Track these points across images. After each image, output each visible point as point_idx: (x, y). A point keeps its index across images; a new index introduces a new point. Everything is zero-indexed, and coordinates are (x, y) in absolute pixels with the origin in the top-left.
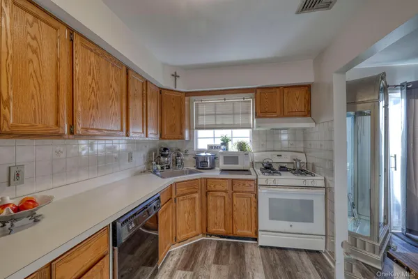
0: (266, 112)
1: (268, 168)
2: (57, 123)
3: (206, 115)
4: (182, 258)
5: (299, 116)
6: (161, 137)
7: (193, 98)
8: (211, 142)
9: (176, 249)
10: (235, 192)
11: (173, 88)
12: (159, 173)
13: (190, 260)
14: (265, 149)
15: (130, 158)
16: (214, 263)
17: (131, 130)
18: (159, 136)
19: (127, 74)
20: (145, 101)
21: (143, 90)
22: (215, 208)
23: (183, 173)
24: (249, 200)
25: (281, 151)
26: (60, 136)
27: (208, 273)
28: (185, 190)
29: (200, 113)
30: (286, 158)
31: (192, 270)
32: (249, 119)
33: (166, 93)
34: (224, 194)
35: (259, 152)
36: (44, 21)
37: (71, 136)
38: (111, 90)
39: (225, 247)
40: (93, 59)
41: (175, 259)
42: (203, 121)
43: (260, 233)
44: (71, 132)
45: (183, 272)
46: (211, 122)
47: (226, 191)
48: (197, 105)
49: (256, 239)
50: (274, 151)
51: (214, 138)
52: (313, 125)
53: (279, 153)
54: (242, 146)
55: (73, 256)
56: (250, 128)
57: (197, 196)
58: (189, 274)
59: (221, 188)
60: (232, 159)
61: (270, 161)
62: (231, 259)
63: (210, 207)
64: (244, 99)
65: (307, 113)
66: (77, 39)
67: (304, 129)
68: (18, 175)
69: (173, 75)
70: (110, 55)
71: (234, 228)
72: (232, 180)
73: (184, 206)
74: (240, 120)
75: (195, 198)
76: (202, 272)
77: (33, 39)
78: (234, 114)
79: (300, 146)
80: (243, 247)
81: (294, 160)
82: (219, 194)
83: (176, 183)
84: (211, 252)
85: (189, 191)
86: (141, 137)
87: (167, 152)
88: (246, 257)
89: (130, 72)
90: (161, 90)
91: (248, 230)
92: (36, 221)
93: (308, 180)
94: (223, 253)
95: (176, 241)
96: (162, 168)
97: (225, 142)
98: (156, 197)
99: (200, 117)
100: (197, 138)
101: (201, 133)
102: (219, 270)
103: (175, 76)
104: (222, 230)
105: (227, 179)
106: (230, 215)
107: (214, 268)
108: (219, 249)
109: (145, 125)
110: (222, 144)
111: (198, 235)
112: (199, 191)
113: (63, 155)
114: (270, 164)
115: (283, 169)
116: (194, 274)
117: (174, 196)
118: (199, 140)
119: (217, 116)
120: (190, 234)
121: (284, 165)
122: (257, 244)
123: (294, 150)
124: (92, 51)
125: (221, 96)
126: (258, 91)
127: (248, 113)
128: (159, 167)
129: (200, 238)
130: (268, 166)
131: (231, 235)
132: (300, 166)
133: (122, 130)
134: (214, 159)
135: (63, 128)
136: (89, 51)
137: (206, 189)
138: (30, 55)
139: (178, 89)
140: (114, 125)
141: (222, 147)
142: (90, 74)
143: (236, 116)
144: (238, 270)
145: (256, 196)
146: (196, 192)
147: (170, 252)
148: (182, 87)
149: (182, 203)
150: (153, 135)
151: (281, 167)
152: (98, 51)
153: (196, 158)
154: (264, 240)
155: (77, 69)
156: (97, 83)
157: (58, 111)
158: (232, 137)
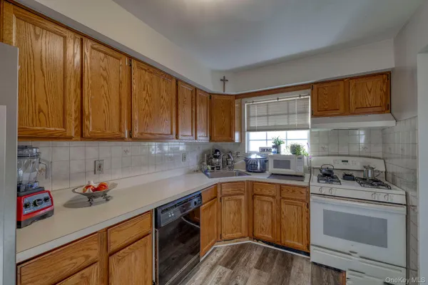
0: (326, 110)
1: (328, 175)
2: (120, 130)
3: (258, 116)
4: (225, 255)
5: (374, 112)
6: (211, 140)
7: (244, 100)
8: (264, 145)
9: (222, 246)
10: (284, 198)
11: (222, 92)
12: (209, 173)
13: (232, 260)
14: (327, 153)
15: (184, 158)
16: (256, 268)
17: (180, 133)
18: (208, 138)
19: (177, 85)
20: (194, 108)
21: (192, 97)
22: (262, 213)
23: (233, 175)
24: (300, 208)
25: (349, 156)
26: (123, 139)
27: (247, 275)
28: (230, 190)
29: (251, 115)
30: (355, 165)
31: (232, 268)
32: (306, 119)
33: (216, 97)
34: (271, 199)
35: (319, 156)
36: (111, 56)
37: (130, 139)
38: (162, 101)
39: (271, 255)
40: (147, 77)
41: (218, 255)
42: (255, 123)
43: (312, 248)
44: (130, 136)
45: (224, 268)
46: (263, 123)
47: (273, 197)
48: (248, 107)
49: (308, 254)
50: (339, 155)
51: (267, 140)
52: (392, 123)
53: (345, 158)
54: (295, 149)
55: (123, 228)
56: (308, 129)
57: (243, 197)
58: (229, 271)
59: (268, 193)
60: (284, 162)
61: (331, 167)
62: (274, 268)
63: (257, 212)
64: (300, 96)
65: (386, 107)
66: (134, 63)
67: (383, 129)
68: (100, 167)
69: (221, 80)
70: (161, 71)
71: (282, 237)
72: (280, 185)
73: (229, 206)
74: (296, 120)
75: (240, 200)
76: (242, 272)
77: (104, 70)
78: (288, 114)
79: (378, 151)
80: (292, 259)
81: (365, 167)
82: (266, 198)
83: (221, 184)
84: (255, 256)
85: (234, 192)
86: (190, 140)
87: (218, 154)
88: (292, 271)
89: (179, 83)
90: (211, 95)
91: (298, 242)
92: (107, 200)
93: (381, 193)
94: (268, 260)
95: (220, 238)
96: (213, 169)
97: (277, 145)
98: (198, 193)
99: (251, 119)
100: (249, 140)
101: (253, 135)
102: (259, 275)
103: (224, 80)
104: (269, 237)
105: (274, 184)
106: (278, 222)
107: (254, 272)
108: (264, 255)
109: (195, 129)
110: (274, 147)
111: (244, 237)
112: (245, 194)
113: (129, 154)
114: (331, 171)
115: (348, 177)
116: (234, 272)
117: (219, 196)
118: (251, 142)
119: (270, 117)
120: (235, 235)
121: (350, 173)
122: (309, 259)
123: (367, 155)
124: (146, 70)
125: (274, 95)
126: (315, 86)
127: (305, 112)
128: (209, 167)
129: (247, 241)
130: (328, 173)
131: (279, 244)
132: (373, 175)
133: (172, 134)
134: (265, 162)
135: (124, 133)
136: (144, 71)
137: (253, 192)
138: (103, 82)
139: (226, 93)
140: (165, 130)
141: (273, 150)
142: (144, 90)
143: (291, 116)
144: (280, 280)
145: (308, 206)
146: (242, 194)
147: (215, 248)
148: (230, 90)
149: (227, 203)
150: (202, 137)
151: (346, 175)
152: (151, 70)
153: (247, 160)
154: (317, 256)
155: (134, 87)
156: (150, 96)
157: (120, 121)
158: (287, 140)
